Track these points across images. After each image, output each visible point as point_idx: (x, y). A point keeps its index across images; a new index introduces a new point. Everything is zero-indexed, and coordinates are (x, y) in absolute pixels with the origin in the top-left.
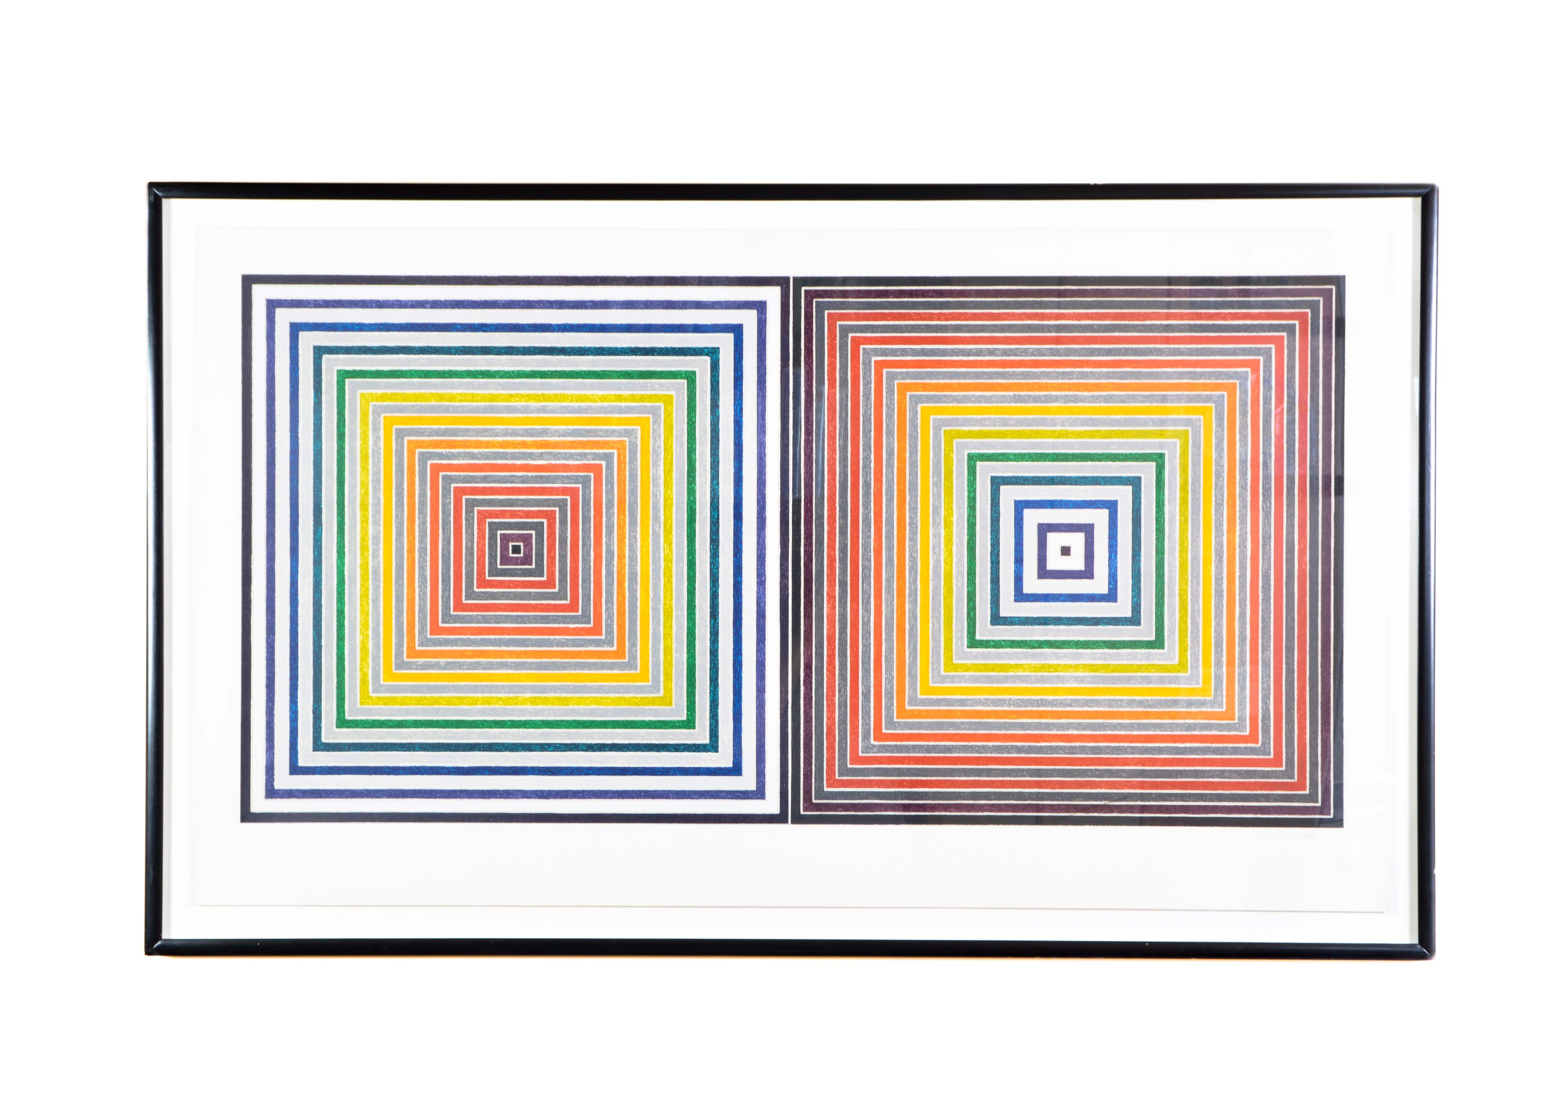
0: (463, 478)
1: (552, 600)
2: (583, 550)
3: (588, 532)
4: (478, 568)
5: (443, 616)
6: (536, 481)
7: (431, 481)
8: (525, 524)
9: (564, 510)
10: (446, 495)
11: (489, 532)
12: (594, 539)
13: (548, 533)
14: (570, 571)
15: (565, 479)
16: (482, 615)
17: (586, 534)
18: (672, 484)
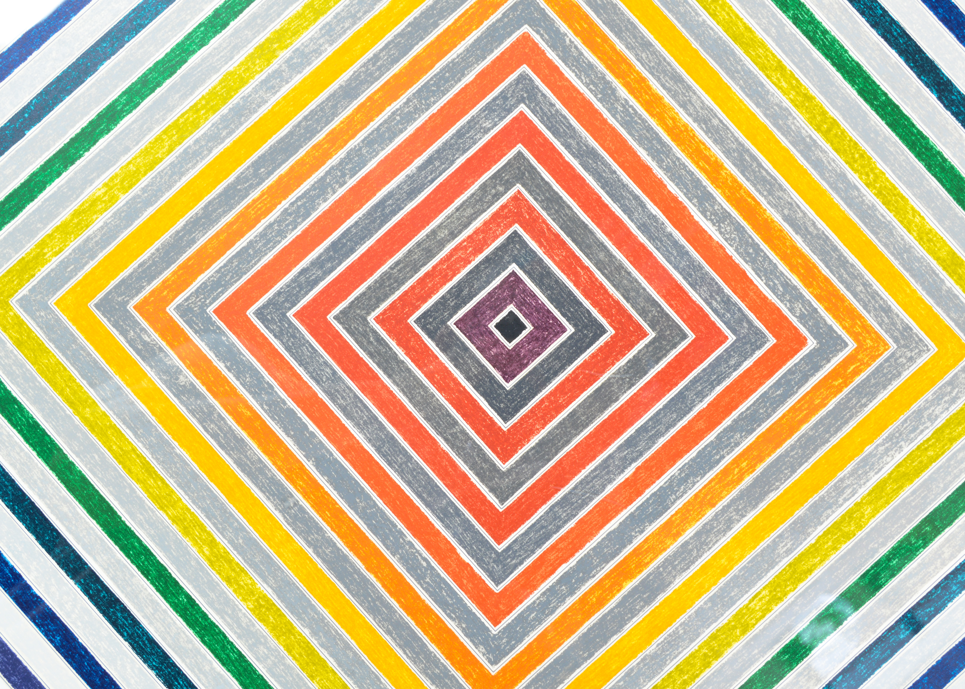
0: (552, 115)
1: (477, 474)
2: (620, 448)
3: (662, 428)
4: (413, 288)
5: (270, 302)
6: (667, 250)
7: (494, 62)
8: (572, 300)
9: (661, 348)
10: (495, 111)
11: (498, 249)
12: (658, 452)
13: (593, 356)
14: (561, 461)
15: (719, 299)
16: (334, 373)
17: (655, 427)
18: (887, 503)
